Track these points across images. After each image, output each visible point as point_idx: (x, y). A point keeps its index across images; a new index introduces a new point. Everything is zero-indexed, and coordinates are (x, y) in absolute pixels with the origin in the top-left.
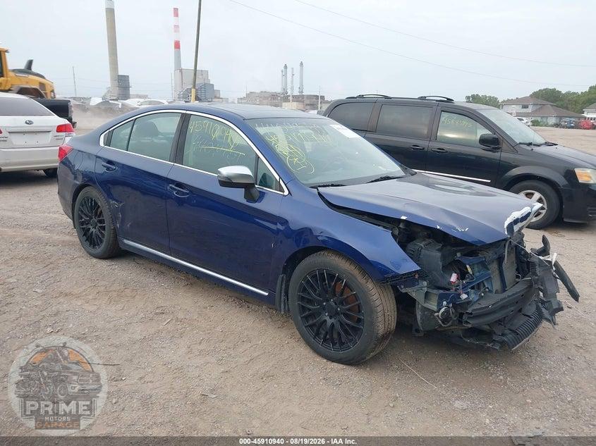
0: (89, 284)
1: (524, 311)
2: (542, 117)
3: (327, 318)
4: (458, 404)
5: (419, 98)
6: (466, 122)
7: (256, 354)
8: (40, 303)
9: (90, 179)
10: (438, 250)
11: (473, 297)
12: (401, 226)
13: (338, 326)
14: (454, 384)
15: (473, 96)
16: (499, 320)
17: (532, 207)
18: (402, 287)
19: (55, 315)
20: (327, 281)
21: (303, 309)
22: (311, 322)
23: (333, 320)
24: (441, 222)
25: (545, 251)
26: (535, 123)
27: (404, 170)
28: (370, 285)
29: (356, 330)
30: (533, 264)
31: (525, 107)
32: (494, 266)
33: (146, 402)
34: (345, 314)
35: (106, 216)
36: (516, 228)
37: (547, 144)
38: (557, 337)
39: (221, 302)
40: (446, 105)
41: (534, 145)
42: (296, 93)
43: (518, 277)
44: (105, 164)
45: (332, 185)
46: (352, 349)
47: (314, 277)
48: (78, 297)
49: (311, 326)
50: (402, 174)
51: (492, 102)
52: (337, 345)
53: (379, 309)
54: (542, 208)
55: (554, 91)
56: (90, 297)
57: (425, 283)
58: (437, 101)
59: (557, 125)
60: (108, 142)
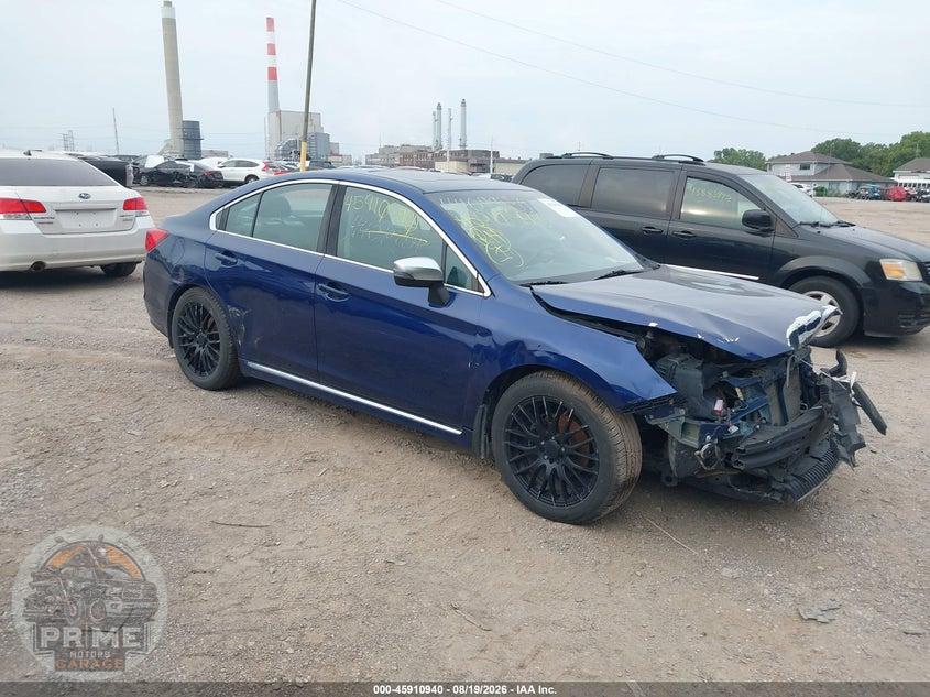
0: (203, 424)
1: (813, 452)
2: (831, 183)
3: (547, 463)
4: (726, 572)
5: (652, 159)
6: (721, 192)
7: (450, 512)
8: (141, 448)
9: (196, 278)
10: (698, 368)
11: (746, 430)
12: (649, 336)
13: (561, 472)
14: (719, 549)
15: (726, 152)
16: (780, 462)
17: (822, 311)
18: (651, 417)
19: (167, 464)
20: (547, 411)
21: (513, 450)
22: (523, 469)
23: (554, 465)
24: (702, 330)
25: (840, 370)
26: (820, 192)
27: (642, 262)
28: (607, 416)
29: (587, 476)
30: (825, 388)
31: (805, 167)
32: (772, 391)
33: (314, 571)
34: (571, 456)
35: (222, 329)
36: (802, 338)
37: (840, 224)
38: (857, 490)
39: (392, 447)
40: (693, 168)
41: (822, 226)
42: (456, 147)
43: (803, 407)
44: (220, 255)
45: (549, 283)
46: (582, 503)
47: (529, 407)
48: (192, 441)
49: (523, 474)
50: (639, 267)
51: (755, 161)
52: (561, 498)
53: (620, 447)
54: (836, 313)
55: (848, 143)
56: (209, 441)
57: (683, 412)
58: (680, 162)
59: (853, 195)
60: (222, 225)
